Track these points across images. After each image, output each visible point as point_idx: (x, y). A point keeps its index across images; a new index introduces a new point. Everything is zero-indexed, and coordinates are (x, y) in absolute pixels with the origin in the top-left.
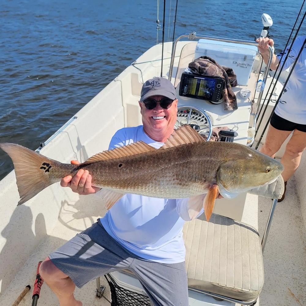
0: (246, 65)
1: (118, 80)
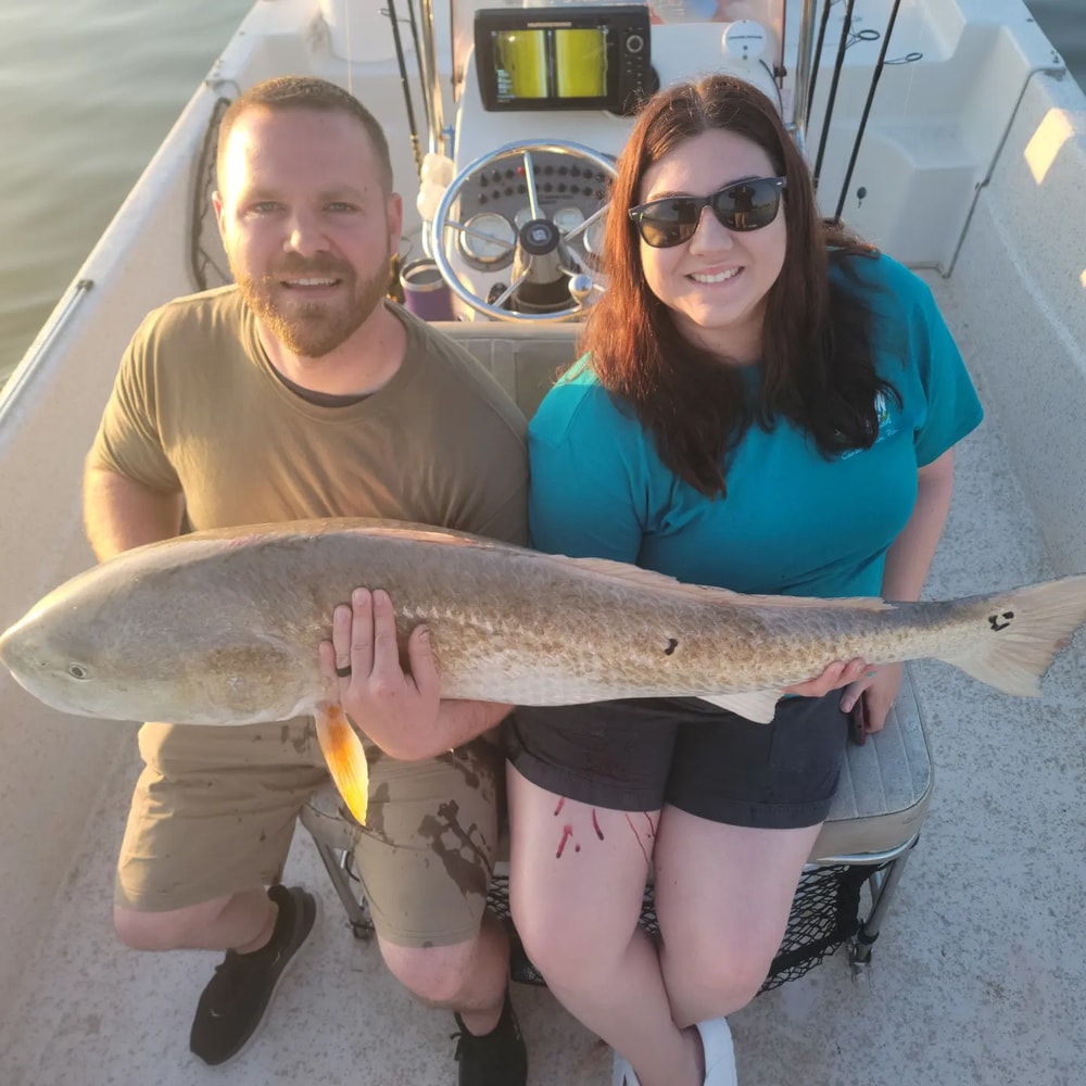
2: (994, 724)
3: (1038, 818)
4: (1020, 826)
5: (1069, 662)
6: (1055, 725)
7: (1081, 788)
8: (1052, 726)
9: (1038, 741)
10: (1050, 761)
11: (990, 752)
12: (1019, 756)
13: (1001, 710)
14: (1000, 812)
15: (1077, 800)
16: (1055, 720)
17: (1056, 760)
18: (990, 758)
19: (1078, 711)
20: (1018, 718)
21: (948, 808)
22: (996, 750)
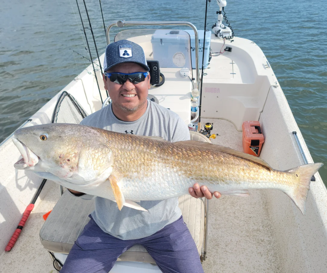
0: (201, 49)
1: (78, 79)
2: (246, 243)
3: (253, 268)
4: (247, 270)
5: (269, 228)
6: (262, 244)
7: (266, 261)
8: (261, 245)
9: (257, 248)
10: (259, 253)
11: (243, 250)
12: (251, 251)
13: (248, 239)
14: (243, 266)
15: (264, 264)
16: (262, 243)
17: (260, 253)
18: (243, 252)
19: (268, 241)
20: (253, 242)
21: (230, 264)
22: (245, 250)
